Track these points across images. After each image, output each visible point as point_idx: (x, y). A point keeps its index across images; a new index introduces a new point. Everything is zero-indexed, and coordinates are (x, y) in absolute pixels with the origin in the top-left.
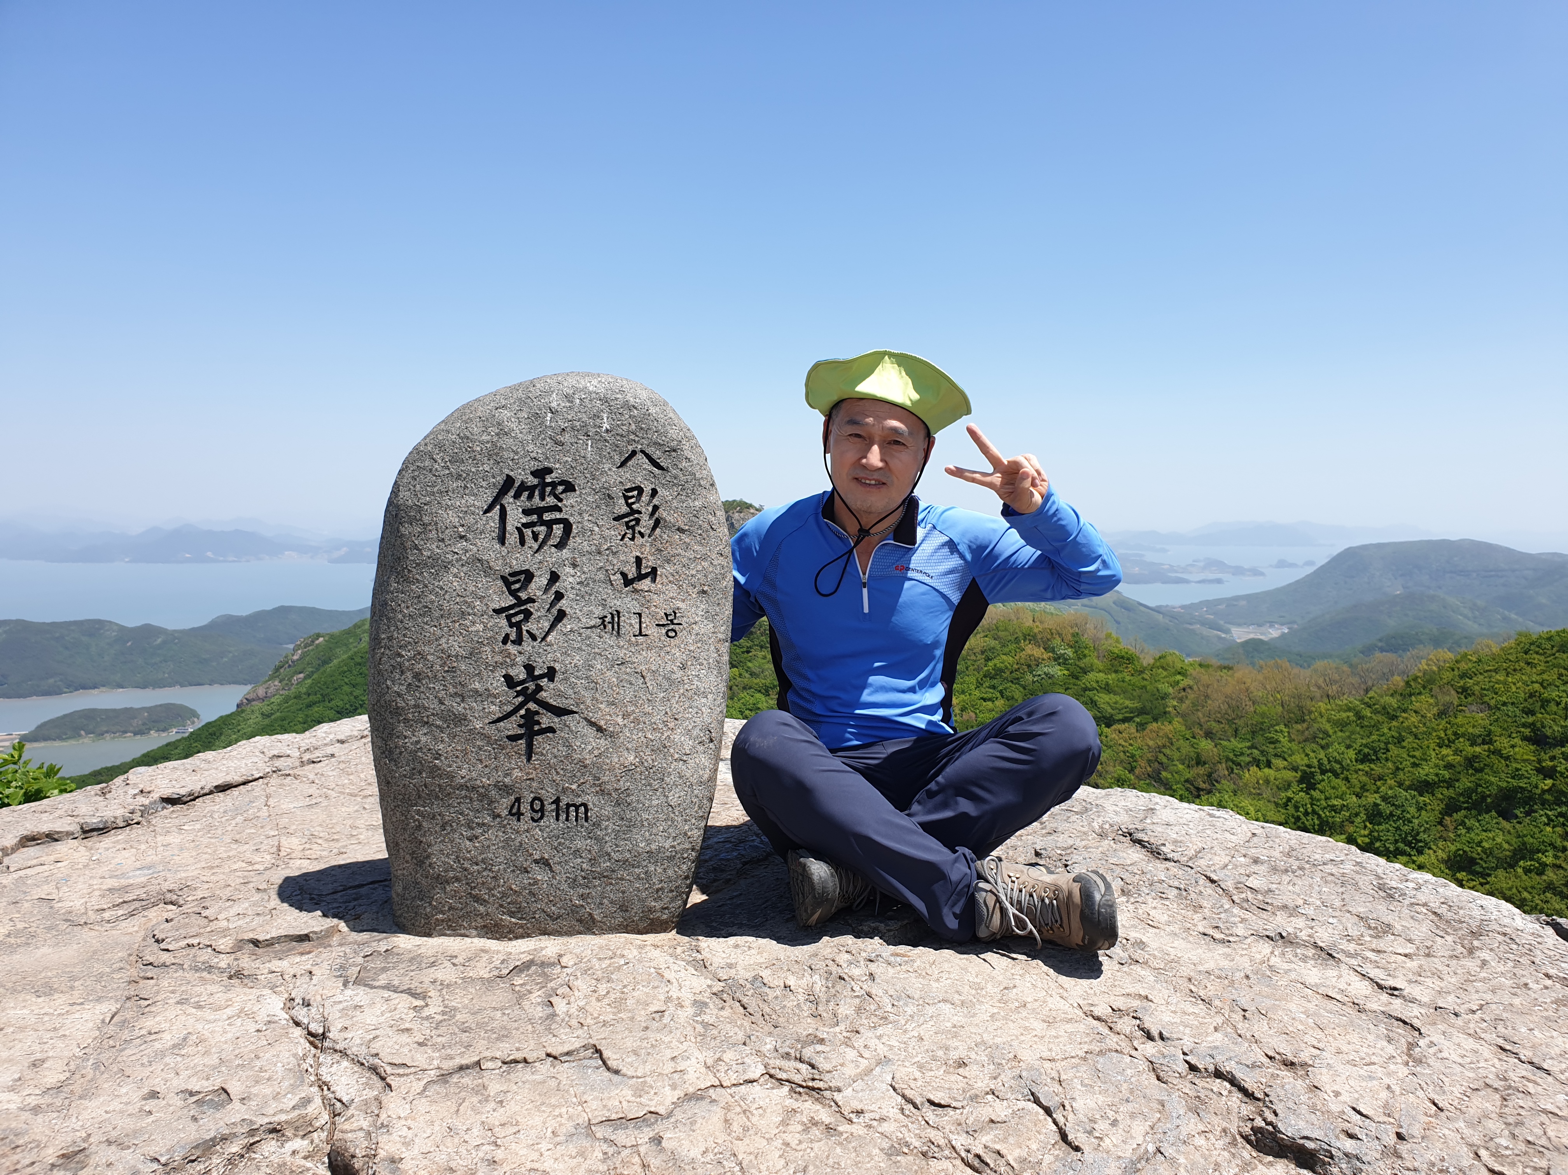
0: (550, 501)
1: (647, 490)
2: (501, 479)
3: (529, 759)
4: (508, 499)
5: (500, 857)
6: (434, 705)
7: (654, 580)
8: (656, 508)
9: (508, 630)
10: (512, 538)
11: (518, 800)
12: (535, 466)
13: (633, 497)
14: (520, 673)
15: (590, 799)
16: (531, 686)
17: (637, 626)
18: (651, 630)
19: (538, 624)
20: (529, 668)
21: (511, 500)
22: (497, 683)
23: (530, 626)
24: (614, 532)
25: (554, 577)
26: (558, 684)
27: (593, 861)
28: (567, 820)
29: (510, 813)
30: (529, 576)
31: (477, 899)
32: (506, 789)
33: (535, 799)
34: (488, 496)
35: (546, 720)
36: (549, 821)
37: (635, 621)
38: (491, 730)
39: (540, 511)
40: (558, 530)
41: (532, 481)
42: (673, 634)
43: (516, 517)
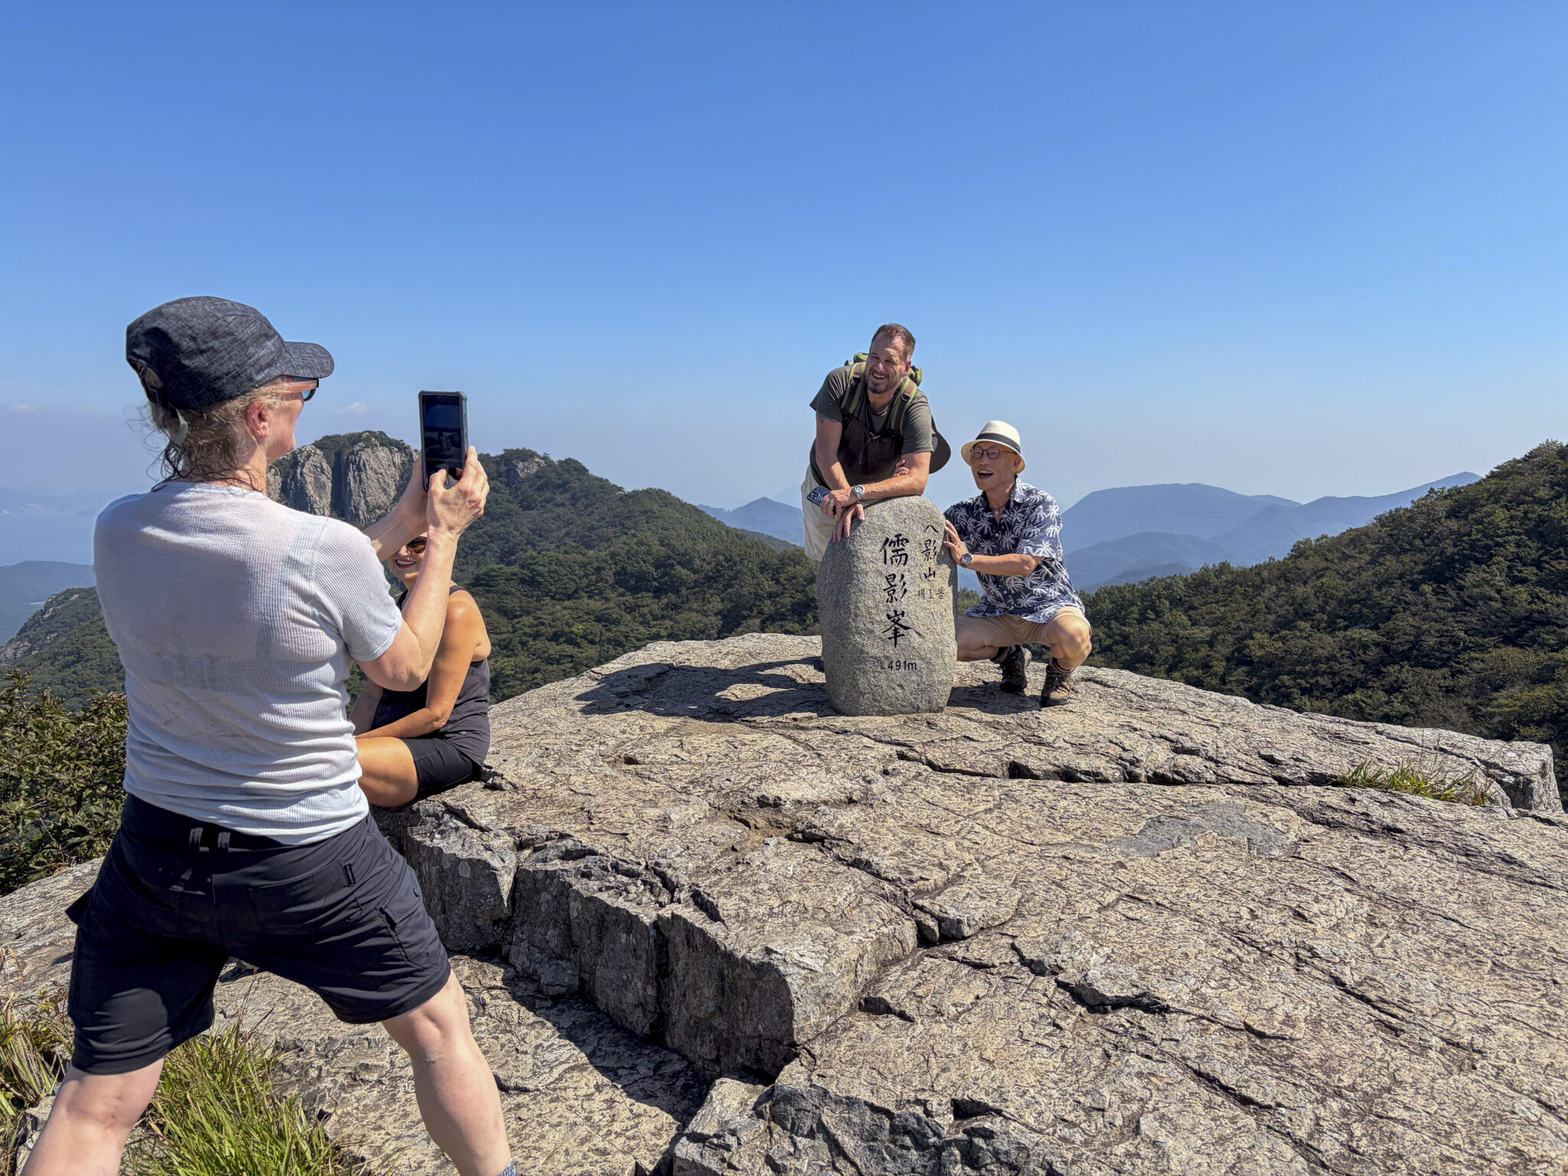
0: (901, 547)
1: (933, 540)
2: (884, 539)
3: (895, 646)
4: (887, 546)
5: (884, 684)
6: (862, 626)
7: (934, 577)
8: (935, 548)
9: (888, 597)
10: (889, 562)
11: (891, 662)
12: (896, 533)
13: (928, 544)
14: (892, 614)
15: (918, 662)
16: (896, 618)
17: (930, 594)
18: (935, 596)
19: (898, 594)
20: (895, 612)
22: (884, 617)
23: (895, 595)
24: (921, 557)
25: (903, 576)
26: (905, 618)
27: (918, 685)
28: (909, 669)
29: (889, 667)
30: (895, 576)
31: (876, 700)
32: (887, 658)
33: (897, 661)
34: (880, 545)
35: (902, 631)
36: (902, 670)
38: (882, 635)
39: (897, 551)
40: (904, 558)
41: (895, 539)
42: (942, 597)
43: (890, 554)
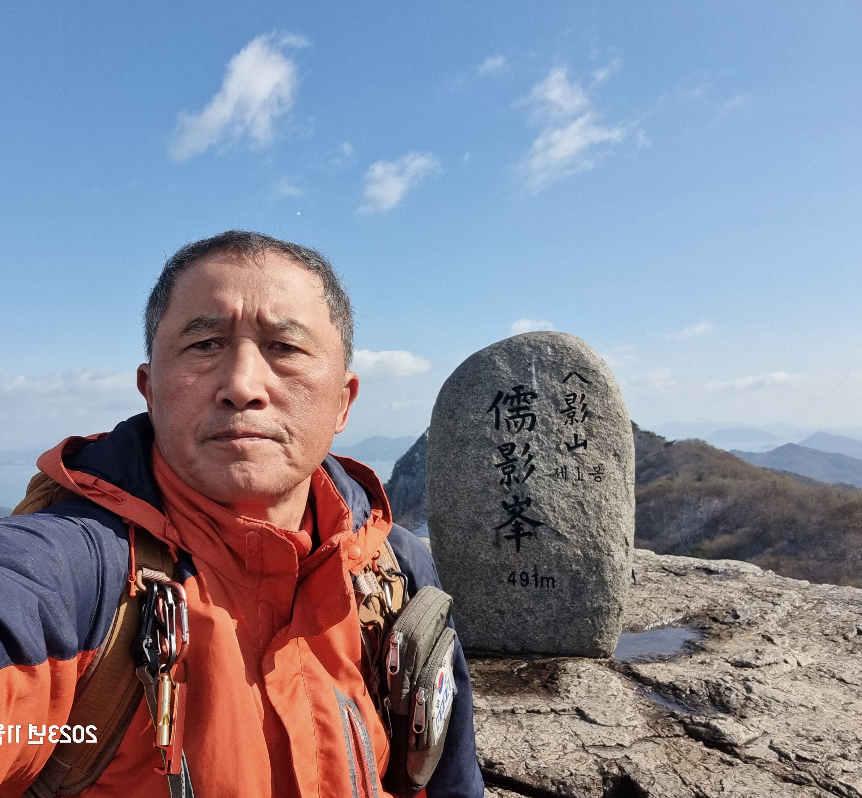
0: (523, 404)
1: (579, 394)
2: (496, 393)
3: (518, 550)
4: (500, 405)
5: (504, 606)
6: (464, 518)
7: (585, 448)
8: (585, 405)
9: (502, 476)
11: (513, 573)
12: (514, 385)
13: (570, 399)
14: (510, 500)
15: (555, 575)
16: (518, 509)
17: (577, 474)
18: (586, 477)
19: (519, 474)
20: (516, 498)
21: (502, 405)
22: (498, 506)
23: (515, 474)
24: (560, 420)
26: (533, 508)
27: (559, 611)
28: (542, 586)
29: (509, 580)
30: (513, 446)
32: (506, 567)
33: (523, 573)
34: (489, 403)
35: (527, 528)
36: (532, 586)
37: (575, 472)
38: (497, 532)
39: (518, 410)
40: (529, 420)
41: (513, 393)
42: (599, 479)
43: (505, 413)
